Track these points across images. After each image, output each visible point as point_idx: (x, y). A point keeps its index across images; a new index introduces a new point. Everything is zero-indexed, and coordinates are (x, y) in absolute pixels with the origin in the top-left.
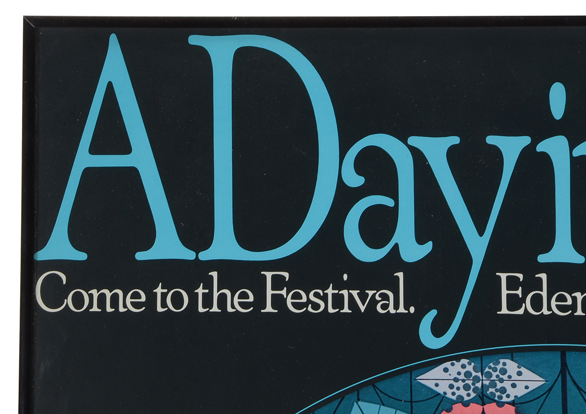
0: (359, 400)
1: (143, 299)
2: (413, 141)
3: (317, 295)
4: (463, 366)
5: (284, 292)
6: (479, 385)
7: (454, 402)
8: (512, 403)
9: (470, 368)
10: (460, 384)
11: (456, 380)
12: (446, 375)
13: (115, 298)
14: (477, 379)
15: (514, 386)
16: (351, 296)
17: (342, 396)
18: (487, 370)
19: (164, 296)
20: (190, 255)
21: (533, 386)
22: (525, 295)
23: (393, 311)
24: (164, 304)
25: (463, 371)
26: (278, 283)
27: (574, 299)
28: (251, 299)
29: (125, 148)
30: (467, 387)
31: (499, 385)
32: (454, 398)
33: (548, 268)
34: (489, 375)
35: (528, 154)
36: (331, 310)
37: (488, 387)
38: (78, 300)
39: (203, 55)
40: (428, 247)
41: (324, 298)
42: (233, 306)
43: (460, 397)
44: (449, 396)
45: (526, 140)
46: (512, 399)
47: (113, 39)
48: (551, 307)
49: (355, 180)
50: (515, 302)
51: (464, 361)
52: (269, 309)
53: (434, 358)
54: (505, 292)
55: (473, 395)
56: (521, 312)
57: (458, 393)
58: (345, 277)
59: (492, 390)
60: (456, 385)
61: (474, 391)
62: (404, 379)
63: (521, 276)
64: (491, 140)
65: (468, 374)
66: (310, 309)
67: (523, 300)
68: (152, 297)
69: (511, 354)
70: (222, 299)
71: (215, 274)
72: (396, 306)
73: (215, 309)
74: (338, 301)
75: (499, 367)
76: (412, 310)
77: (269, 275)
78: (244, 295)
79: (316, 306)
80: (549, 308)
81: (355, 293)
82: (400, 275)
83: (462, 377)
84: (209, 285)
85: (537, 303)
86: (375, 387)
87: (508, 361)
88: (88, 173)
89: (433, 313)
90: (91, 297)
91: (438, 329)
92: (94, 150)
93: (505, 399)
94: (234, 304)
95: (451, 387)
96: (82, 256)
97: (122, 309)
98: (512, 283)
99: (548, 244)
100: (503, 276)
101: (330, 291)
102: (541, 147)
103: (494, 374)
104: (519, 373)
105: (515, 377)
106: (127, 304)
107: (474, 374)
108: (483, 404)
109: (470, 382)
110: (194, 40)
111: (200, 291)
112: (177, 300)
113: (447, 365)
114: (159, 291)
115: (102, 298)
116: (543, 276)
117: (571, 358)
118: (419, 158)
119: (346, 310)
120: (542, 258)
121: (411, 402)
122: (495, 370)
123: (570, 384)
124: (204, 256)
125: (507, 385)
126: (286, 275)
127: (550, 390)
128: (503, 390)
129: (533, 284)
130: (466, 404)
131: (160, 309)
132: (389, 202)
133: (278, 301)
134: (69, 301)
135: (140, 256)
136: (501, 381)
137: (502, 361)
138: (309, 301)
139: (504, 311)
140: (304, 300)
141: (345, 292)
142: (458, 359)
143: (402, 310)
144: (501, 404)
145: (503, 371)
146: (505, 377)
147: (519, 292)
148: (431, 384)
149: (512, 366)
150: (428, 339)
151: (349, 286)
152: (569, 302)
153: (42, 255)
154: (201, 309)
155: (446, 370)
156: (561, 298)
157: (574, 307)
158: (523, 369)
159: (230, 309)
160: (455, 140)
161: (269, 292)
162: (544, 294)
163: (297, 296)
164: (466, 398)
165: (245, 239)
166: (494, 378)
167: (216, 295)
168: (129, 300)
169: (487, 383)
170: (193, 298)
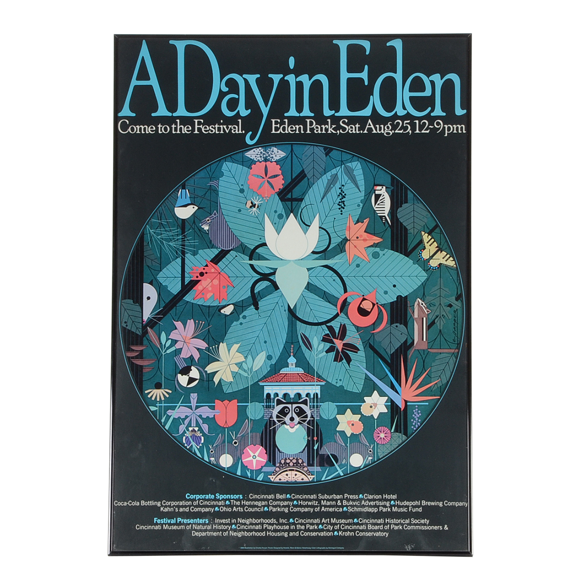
0: (225, 161)
1: (154, 129)
2: (244, 76)
3: (212, 127)
4: (260, 150)
5: (201, 126)
6: (265, 156)
7: (256, 162)
8: (275, 162)
9: (262, 151)
10: (259, 156)
11: (257, 154)
12: (254, 153)
13: (145, 128)
14: (264, 154)
15: (276, 156)
16: (223, 128)
17: (220, 160)
18: (267, 151)
19: (161, 128)
20: (170, 114)
21: (282, 156)
22: (280, 126)
23: (237, 132)
24: (161, 131)
25: (260, 152)
26: (199, 123)
27: (296, 128)
28: (190, 129)
29: (149, 79)
30: (261, 157)
31: (271, 156)
32: (257, 160)
33: (287, 117)
34: (268, 153)
35: (282, 80)
36: (217, 132)
37: (268, 157)
38: (132, 129)
39: (174, 47)
40: (249, 111)
41: (215, 128)
42: (184, 131)
43: (259, 160)
44: (255, 160)
45: (282, 76)
46: (275, 160)
47: (144, 41)
48: (288, 130)
49: (225, 89)
50: (277, 129)
51: (260, 148)
52: (196, 132)
53: (250, 148)
54: (274, 126)
55: (263, 159)
56: (279, 132)
57: (258, 159)
58: (222, 121)
59: (269, 157)
60: (257, 156)
61: (263, 158)
62: (240, 155)
63: (279, 121)
64: (270, 76)
65: (261, 153)
66: (210, 132)
67: (280, 128)
68: (157, 128)
69: (275, 146)
70: (181, 129)
71: (178, 121)
72: (238, 131)
73: (178, 132)
74: (219, 129)
75: (271, 150)
76: (244, 132)
77: (196, 121)
78: (188, 128)
79: (212, 131)
80: (288, 131)
81: (225, 127)
82: (240, 120)
83: (259, 153)
84: (176, 124)
85: (284, 129)
86: (231, 157)
87: (274, 148)
88: (136, 87)
89: (251, 133)
90: (137, 128)
91: (252, 138)
92: (138, 79)
93: (273, 160)
94: (185, 130)
95: (256, 157)
96: (134, 115)
97: (147, 132)
98: (276, 123)
99: (288, 110)
100: (273, 121)
101: (217, 126)
102: (285, 78)
103: (270, 152)
104: (278, 152)
105: (276, 153)
106: (149, 130)
107: (263, 152)
108: (266, 162)
109: (262, 155)
110: (171, 42)
111: (173, 126)
112: (166, 129)
113: (255, 149)
114: (160, 126)
115: (140, 128)
116: (286, 120)
117: (295, 147)
118: (246, 82)
119: (222, 132)
120: (286, 115)
121: (243, 162)
122: (270, 151)
123: (294, 155)
124: (175, 114)
125: (274, 156)
126: (202, 121)
127: (287, 157)
128: (272, 157)
129: (283, 123)
130: (260, 162)
131: (160, 132)
132: (237, 96)
133: (199, 129)
134: (129, 130)
135: (153, 115)
136: (272, 154)
137: (272, 148)
138: (210, 129)
139: (273, 132)
140: (208, 129)
141: (221, 126)
142: (258, 147)
143: (240, 132)
144: (271, 162)
145: (273, 151)
146: (273, 153)
147: (278, 126)
148: (249, 156)
149: (275, 149)
150: (248, 141)
151: (223, 124)
152: (294, 129)
153: (120, 115)
154: (174, 132)
155: (254, 151)
156: (292, 127)
157: (296, 130)
158: (279, 151)
159: (183, 132)
160: (258, 76)
161: (196, 126)
162: (286, 126)
163: (206, 128)
164: (261, 160)
165: (188, 109)
166: (269, 153)
167: (179, 127)
168: (149, 129)
169: (267, 155)
170: (171, 128)
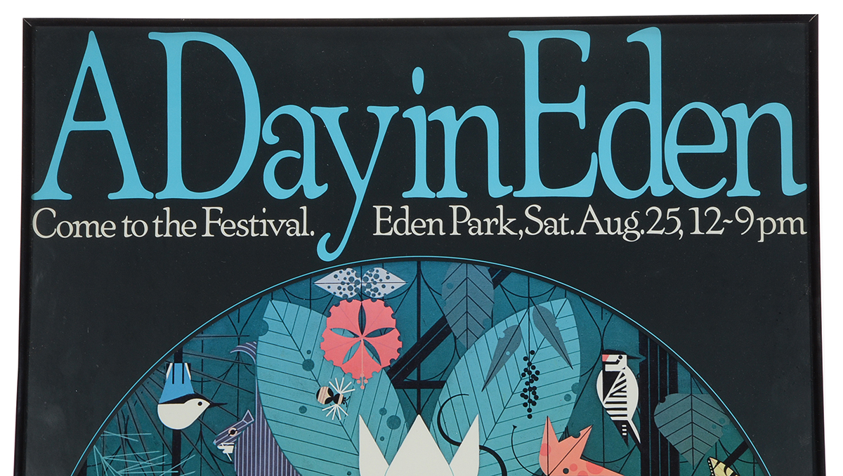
0: (272, 299)
1: (114, 228)
2: (315, 110)
3: (243, 224)
4: (348, 273)
5: (219, 222)
6: (359, 286)
7: (341, 299)
8: (382, 299)
9: (353, 275)
10: (346, 286)
11: (343, 283)
12: (336, 280)
13: (93, 227)
14: (358, 282)
15: (384, 286)
16: (268, 224)
17: (260, 297)
18: (365, 275)
19: (130, 225)
20: (149, 195)
21: (397, 286)
22: (393, 221)
23: (298, 235)
24: (129, 232)
25: (348, 277)
26: (215, 215)
27: (428, 224)
28: (195, 227)
29: (101, 117)
30: (350, 289)
31: (373, 286)
32: (341, 296)
33: (409, 201)
34: (366, 279)
35: (397, 119)
36: (253, 235)
37: (365, 288)
38: (65, 229)
39: (159, 47)
40: (325, 187)
41: (249, 226)
42: (181, 233)
43: (346, 295)
44: (338, 295)
45: (396, 109)
46: (382, 296)
47: (92, 34)
48: (411, 230)
49: (272, 139)
50: (386, 227)
51: (349, 270)
52: (208, 234)
53: (327, 268)
54: (379, 219)
55: (355, 294)
56: (390, 233)
57: (344, 293)
58: (264, 210)
59: (368, 290)
60: (343, 287)
61: (355, 291)
62: (305, 284)
63: (390, 208)
64: (371, 109)
65: (352, 279)
66: (238, 234)
67: (392, 225)
68: (120, 227)
69: (382, 264)
70: (173, 227)
71: (167, 209)
72: (301, 231)
73: (168, 235)
74: (259, 228)
75: (374, 273)
76: (312, 233)
77: (208, 209)
78: (189, 225)
79: (242, 232)
80: (410, 231)
81: (271, 222)
82: (304, 208)
83: (347, 281)
84: (163, 217)
85: (401, 227)
86: (284, 289)
87: (380, 269)
88: (73, 135)
89: (328, 235)
90: (75, 226)
91: (331, 247)
92: (78, 117)
93: (377, 296)
94: (182, 231)
95: (339, 288)
96: (68, 197)
97: (98, 236)
98: (384, 213)
99: (410, 185)
100: (378, 208)
101: (253, 221)
102: (405, 115)
103: (370, 278)
104: (388, 278)
105: (385, 280)
106: (102, 231)
107: (356, 279)
108: (362, 300)
109: (353, 285)
110: (153, 36)
111: (157, 221)
112: (139, 228)
113: (337, 272)
114: (126, 222)
115: (83, 228)
116: (406, 208)
117: (424, 265)
118: (319, 122)
119: (264, 234)
120: (406, 195)
121: (310, 300)
122: (371, 275)
123: (423, 284)
124: (160, 196)
125: (379, 286)
126: (221, 209)
127: (409, 288)
128: (376, 290)
129: (399, 213)
130: (350, 300)
131: (126, 235)
132: (297, 155)
133: (215, 228)
134: (58, 230)
135: (112, 196)
136: (375, 283)
137: (376, 269)
138: (237, 228)
139: (378, 233)
140: (234, 227)
141: (264, 221)
142: (344, 268)
143: (305, 233)
144: (374, 300)
145: (377, 277)
146: (378, 281)
147: (389, 219)
148: (325, 287)
149: (382, 272)
150: (323, 254)
151: (266, 217)
152: (424, 226)
153: (37, 196)
154: (157, 235)
155: (336, 276)
156: (419, 223)
157: (427, 229)
158: (390, 275)
159: (179, 235)
160: (345, 109)
161: (208, 222)
162: (407, 220)
163: (229, 224)
164: (350, 296)
165: (190, 184)
166: (370, 281)
167: (168, 224)
168: (103, 229)
169: (365, 285)
170: (152, 227)
